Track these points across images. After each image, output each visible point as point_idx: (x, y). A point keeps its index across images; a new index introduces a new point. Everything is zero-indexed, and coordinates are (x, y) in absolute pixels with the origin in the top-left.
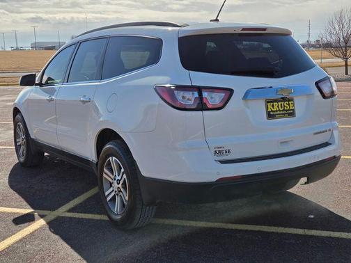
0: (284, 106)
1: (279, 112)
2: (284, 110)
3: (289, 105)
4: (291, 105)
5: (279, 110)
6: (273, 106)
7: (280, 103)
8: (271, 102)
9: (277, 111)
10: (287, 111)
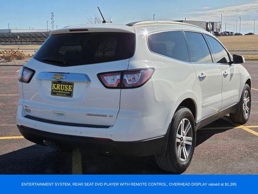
0: (65, 88)
1: (60, 92)
2: (64, 91)
3: (68, 87)
4: (70, 88)
5: (60, 90)
6: (56, 86)
7: (61, 85)
8: (56, 83)
9: (58, 90)
10: (65, 91)
